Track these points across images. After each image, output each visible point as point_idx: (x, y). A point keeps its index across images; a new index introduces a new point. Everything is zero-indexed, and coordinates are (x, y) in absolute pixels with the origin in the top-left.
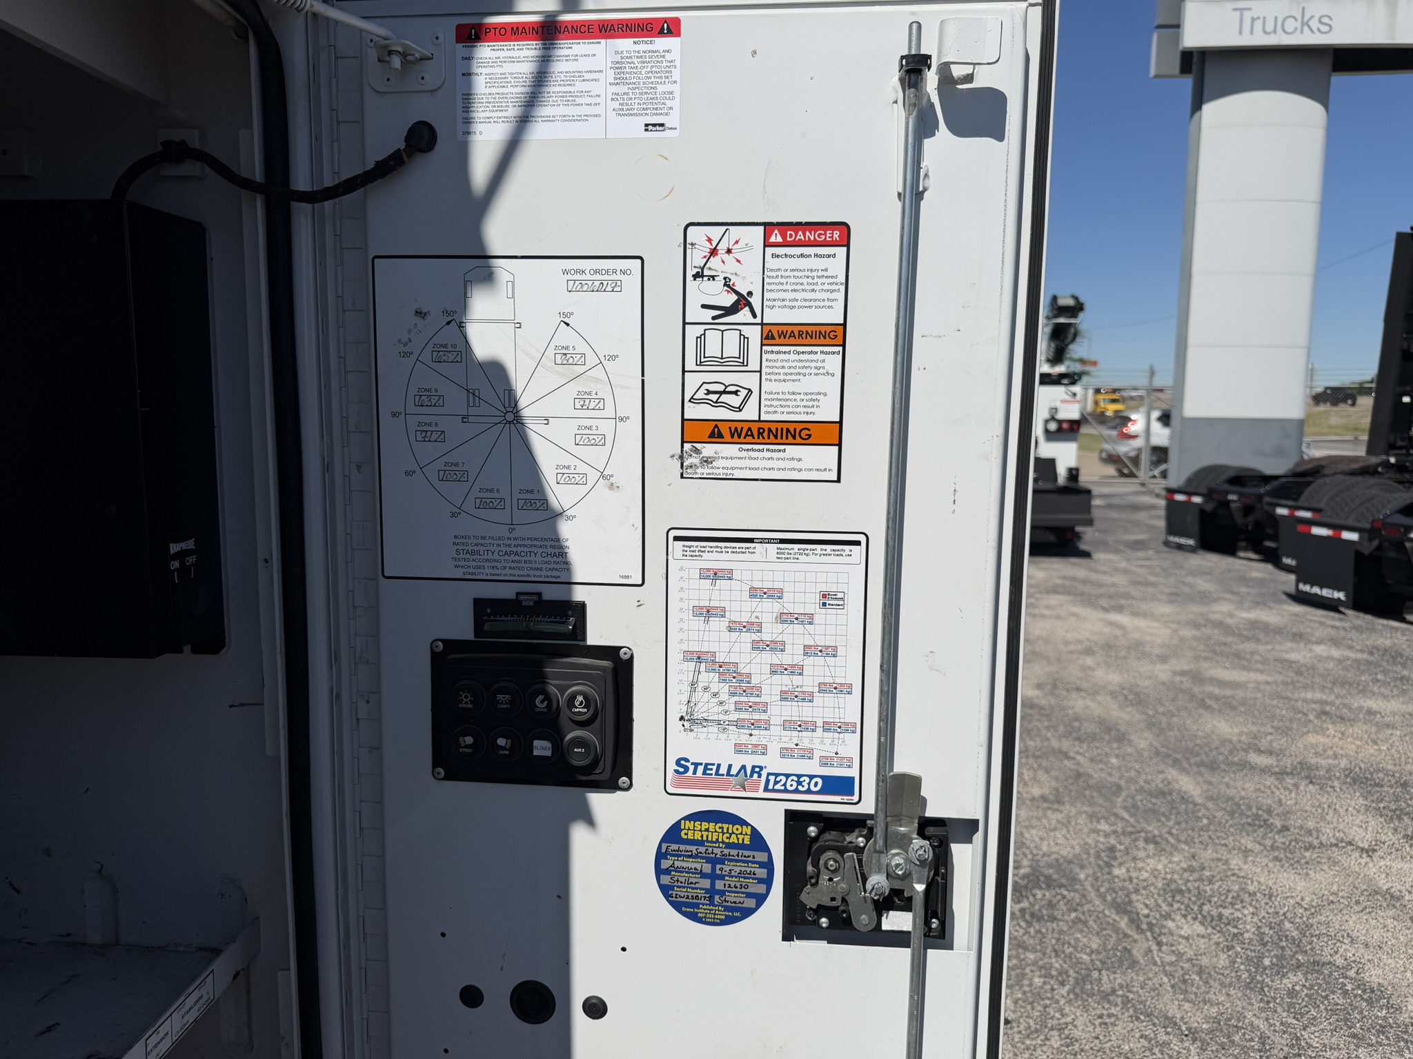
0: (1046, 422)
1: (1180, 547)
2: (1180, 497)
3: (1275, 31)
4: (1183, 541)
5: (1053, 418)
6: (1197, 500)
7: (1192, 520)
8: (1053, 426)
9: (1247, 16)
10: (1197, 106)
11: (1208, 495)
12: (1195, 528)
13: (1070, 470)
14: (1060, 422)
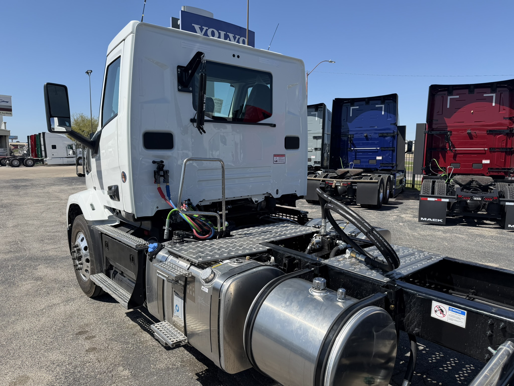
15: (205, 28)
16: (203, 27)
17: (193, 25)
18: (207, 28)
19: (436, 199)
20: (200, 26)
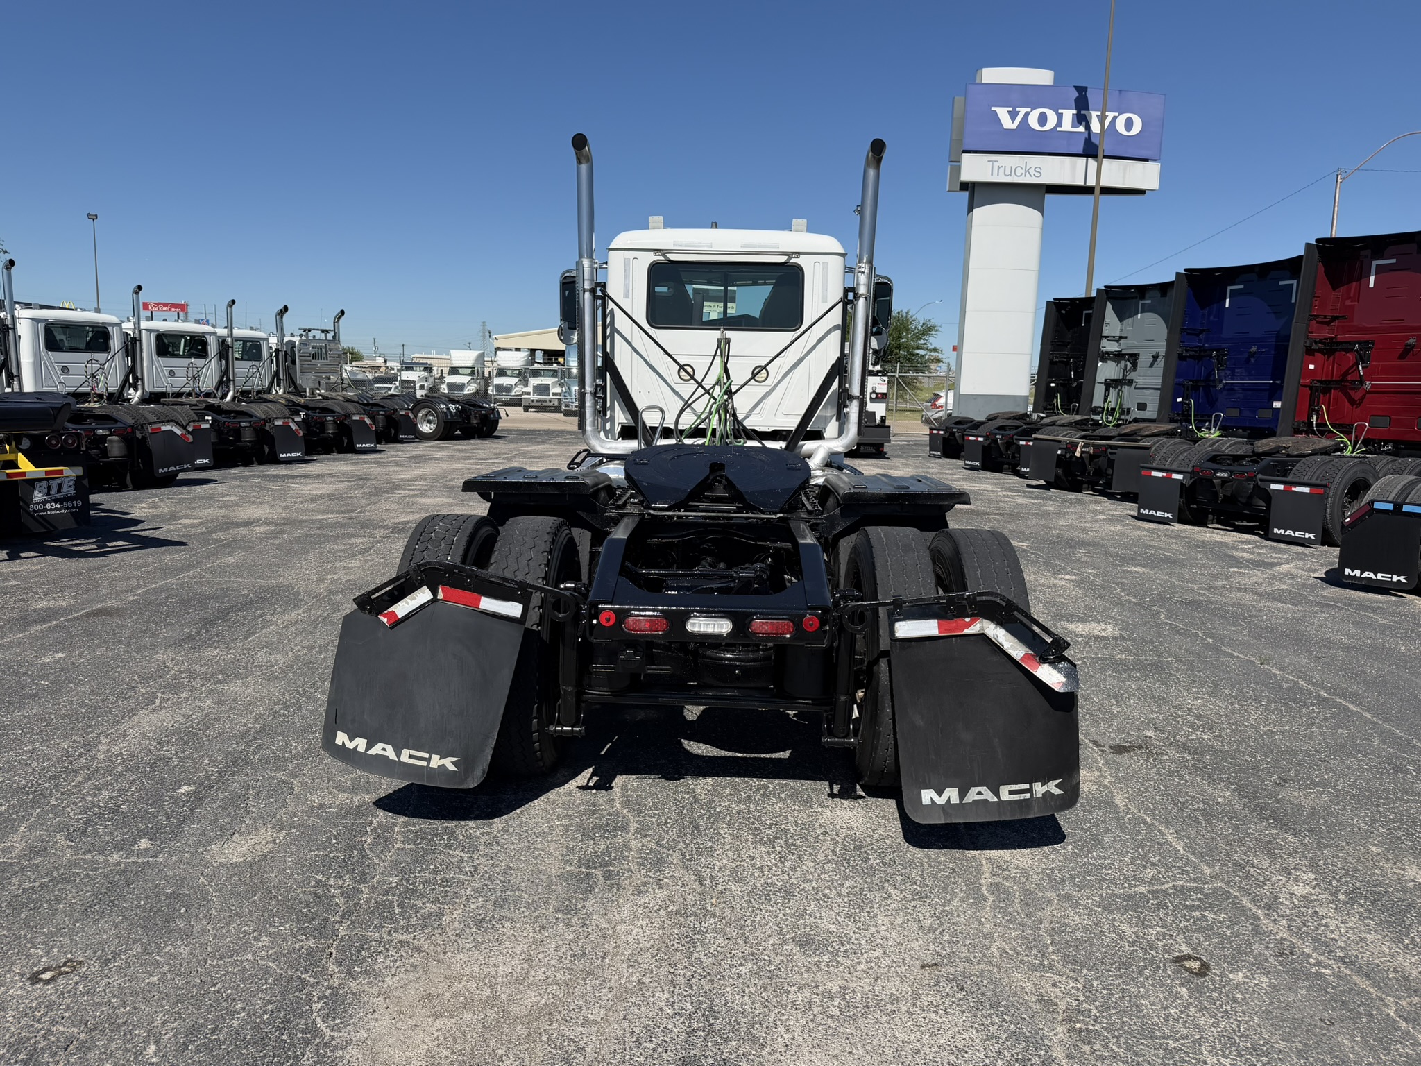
0: (871, 393)
1: (935, 456)
2: (935, 432)
3: (1011, 175)
4: (936, 453)
5: (874, 392)
6: (942, 432)
7: (939, 443)
8: (874, 396)
9: (996, 165)
10: (970, 210)
11: (945, 430)
12: (941, 447)
13: (882, 417)
14: (877, 394)
15: (1022, 111)
16: (1018, 109)
17: (993, 109)
18: (1029, 110)
19: (1165, 475)
20: (1010, 109)
